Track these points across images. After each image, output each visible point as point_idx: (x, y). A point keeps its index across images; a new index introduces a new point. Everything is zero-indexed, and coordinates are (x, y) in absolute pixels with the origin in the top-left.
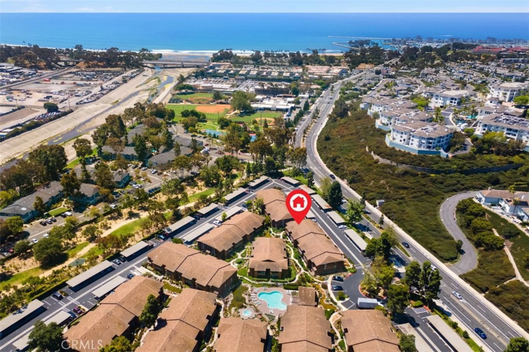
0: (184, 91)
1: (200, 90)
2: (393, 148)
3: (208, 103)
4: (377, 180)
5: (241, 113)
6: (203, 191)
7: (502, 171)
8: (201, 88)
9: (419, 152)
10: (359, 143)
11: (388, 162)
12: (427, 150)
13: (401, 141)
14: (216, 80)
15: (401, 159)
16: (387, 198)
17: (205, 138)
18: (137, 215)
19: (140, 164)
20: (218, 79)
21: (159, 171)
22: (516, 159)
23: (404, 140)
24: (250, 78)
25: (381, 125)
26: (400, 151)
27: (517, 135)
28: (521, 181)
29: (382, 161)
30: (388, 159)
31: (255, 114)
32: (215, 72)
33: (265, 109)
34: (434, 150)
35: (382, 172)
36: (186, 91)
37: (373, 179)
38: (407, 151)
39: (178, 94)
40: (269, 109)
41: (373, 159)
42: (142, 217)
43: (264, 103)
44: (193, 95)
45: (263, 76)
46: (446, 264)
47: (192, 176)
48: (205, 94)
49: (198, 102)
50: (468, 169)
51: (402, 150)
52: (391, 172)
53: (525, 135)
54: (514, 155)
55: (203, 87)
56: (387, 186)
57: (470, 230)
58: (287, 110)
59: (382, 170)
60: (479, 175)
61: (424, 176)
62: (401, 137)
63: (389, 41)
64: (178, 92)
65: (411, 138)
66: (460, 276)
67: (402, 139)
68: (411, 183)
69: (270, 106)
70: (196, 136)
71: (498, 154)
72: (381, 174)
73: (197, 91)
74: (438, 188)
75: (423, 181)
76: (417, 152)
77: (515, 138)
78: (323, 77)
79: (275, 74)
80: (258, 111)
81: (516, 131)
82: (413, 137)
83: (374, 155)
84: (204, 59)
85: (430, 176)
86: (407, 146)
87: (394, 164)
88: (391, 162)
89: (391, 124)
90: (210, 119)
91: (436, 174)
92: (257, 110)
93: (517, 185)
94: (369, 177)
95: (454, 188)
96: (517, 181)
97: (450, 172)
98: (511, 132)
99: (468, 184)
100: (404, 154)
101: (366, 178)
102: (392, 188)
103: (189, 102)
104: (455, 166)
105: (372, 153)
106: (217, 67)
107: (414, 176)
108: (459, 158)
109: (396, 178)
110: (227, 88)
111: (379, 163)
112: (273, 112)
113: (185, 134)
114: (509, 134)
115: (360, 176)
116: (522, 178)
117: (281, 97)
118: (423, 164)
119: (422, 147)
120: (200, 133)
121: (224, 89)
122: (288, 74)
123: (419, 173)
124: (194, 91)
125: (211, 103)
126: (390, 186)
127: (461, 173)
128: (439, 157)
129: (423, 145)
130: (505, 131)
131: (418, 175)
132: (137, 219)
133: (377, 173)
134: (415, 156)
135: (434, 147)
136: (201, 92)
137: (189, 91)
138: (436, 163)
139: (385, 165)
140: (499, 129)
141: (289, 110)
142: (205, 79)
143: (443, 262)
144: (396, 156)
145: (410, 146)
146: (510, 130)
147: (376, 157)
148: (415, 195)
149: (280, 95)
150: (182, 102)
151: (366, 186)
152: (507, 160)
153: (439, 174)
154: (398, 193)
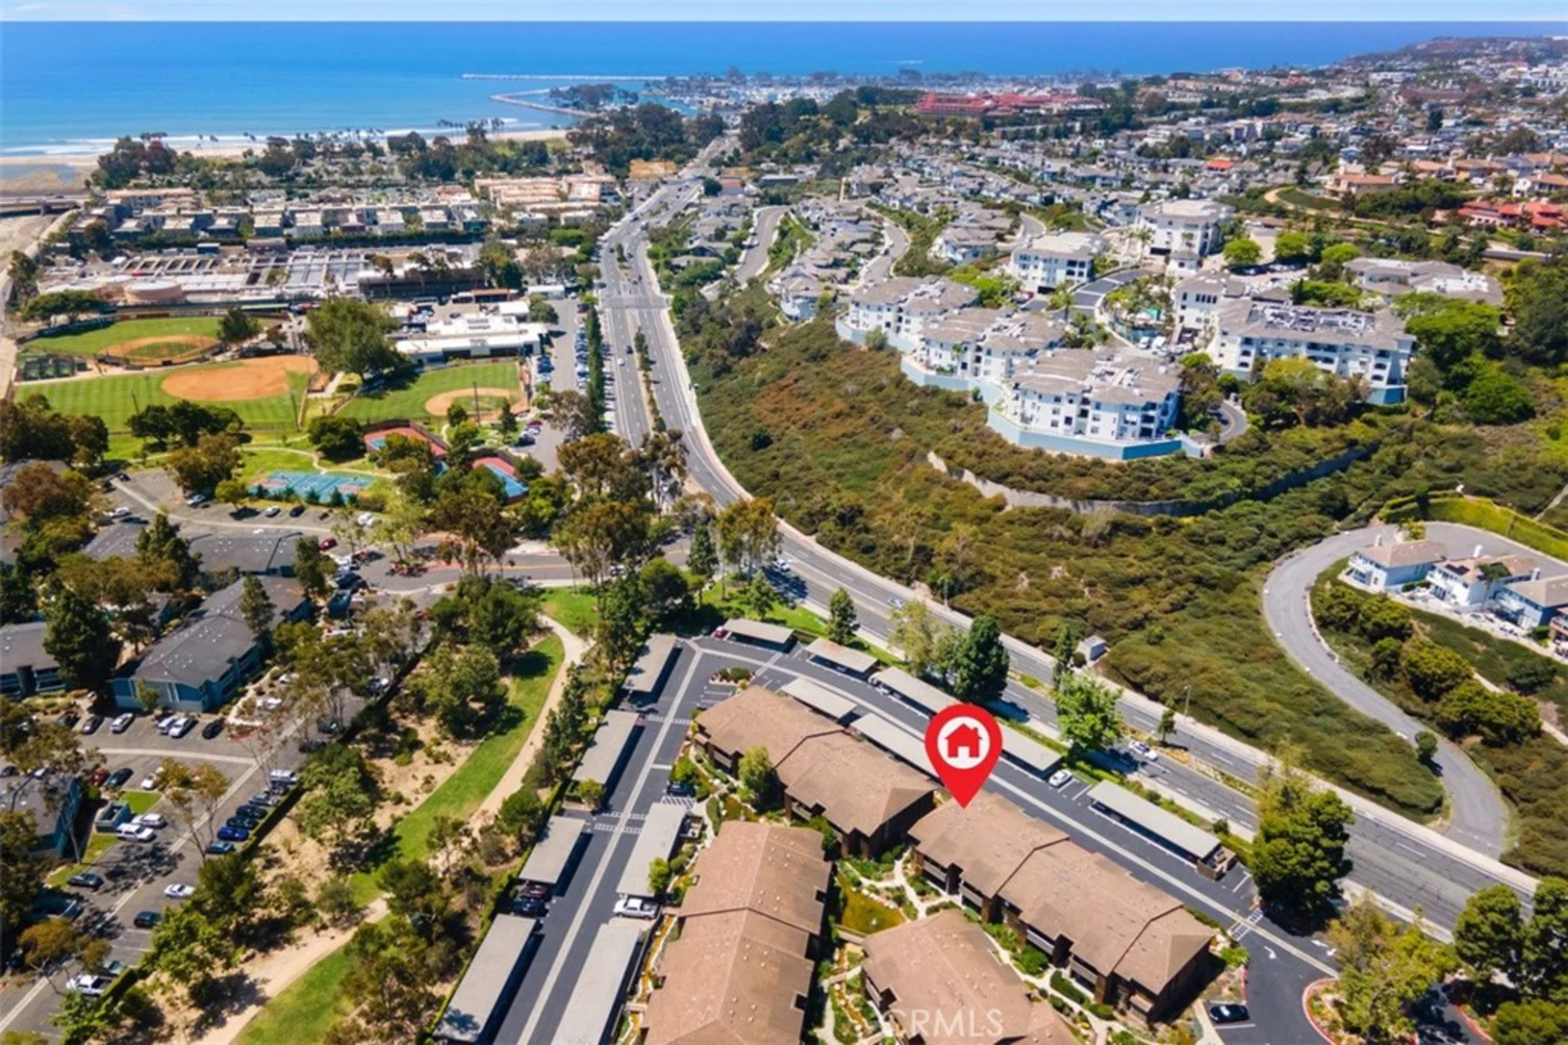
0: (61, 319)
1: (126, 307)
2: (1039, 453)
3: (203, 360)
4: (1037, 571)
5: (366, 382)
6: (460, 762)
7: (1338, 473)
8: (131, 300)
9: (1128, 452)
10: (889, 446)
11: (1042, 501)
12: (1144, 442)
13: (1054, 424)
14: (170, 260)
15: (1083, 484)
16: (1102, 628)
17: (297, 512)
18: (240, 992)
19: (85, 703)
20: (171, 255)
21: (207, 719)
22: (1356, 430)
23: (1068, 420)
24: (303, 242)
25: (933, 373)
26: (1063, 458)
27: (1337, 359)
28: (1398, 493)
29: (1016, 500)
30: (1040, 491)
31: (420, 381)
32: (148, 230)
33: (447, 356)
34: (1164, 440)
35: (1037, 537)
36: (72, 320)
37: (1022, 569)
38: (1089, 457)
39: (41, 334)
40: (464, 354)
41: (980, 496)
42: (270, 990)
43: (435, 335)
44: (112, 330)
45: (352, 228)
46: (1433, 824)
47: (369, 708)
48: (163, 321)
49: (159, 362)
50: (1268, 483)
51: (1073, 455)
52: (1068, 534)
53: (1355, 358)
54: (1347, 420)
55: (141, 294)
56: (1080, 586)
57: (1399, 686)
58: (528, 349)
59: (1032, 530)
60: (1293, 493)
61: (1168, 528)
62: (1055, 412)
63: (657, 84)
64: (34, 326)
65: (1092, 412)
66: (1504, 860)
67: (1061, 419)
68: (1143, 559)
69: (463, 344)
70: (253, 513)
71: (1312, 423)
72: (1037, 543)
73: (119, 313)
74: (1221, 559)
75: (1174, 545)
76: (1120, 454)
77: (1333, 368)
78: (563, 215)
79: (391, 218)
80: (427, 368)
81: (1331, 348)
82: (1098, 407)
83: (978, 484)
84: (53, 176)
85: (1180, 527)
86: (1079, 437)
87: (1064, 504)
88: (1055, 500)
89: (964, 366)
90: (258, 427)
91: (1195, 515)
92: (420, 364)
93: (1394, 507)
94: (1004, 561)
95: (1259, 549)
96: (1388, 497)
97: (1227, 501)
98: (1321, 353)
99: (1285, 528)
100: (1083, 470)
101: (995, 567)
102: (1101, 589)
103: (117, 365)
104: (1237, 481)
105: (968, 477)
106: (150, 205)
107: (1142, 536)
108: (1235, 453)
109: (1089, 551)
110: (238, 287)
111: (1008, 508)
112: (481, 363)
113: (202, 512)
114: (1314, 358)
115: (966, 564)
116: (1397, 484)
117: (467, 300)
118: (1154, 490)
119: (1128, 434)
120: (262, 494)
121: (224, 291)
122: (439, 217)
123: (1150, 521)
124: (109, 317)
125: (219, 358)
126: (1091, 585)
127: (1254, 496)
128: (1183, 458)
129: (1130, 428)
130: (1303, 353)
131: (1148, 529)
132: (252, 1010)
133: (1022, 544)
134: (1120, 468)
135: (1159, 432)
136: (139, 317)
137: (83, 317)
138: (1188, 481)
139: (1035, 514)
140: (1287, 347)
141: (537, 349)
142: (119, 260)
143: (1422, 822)
144: (1062, 475)
145: (1088, 437)
146: (1313, 346)
147: (990, 490)
148: (1173, 597)
149: (462, 294)
150: (82, 367)
151: (1013, 595)
152: (1342, 437)
153: (1203, 514)
154: (1124, 604)
